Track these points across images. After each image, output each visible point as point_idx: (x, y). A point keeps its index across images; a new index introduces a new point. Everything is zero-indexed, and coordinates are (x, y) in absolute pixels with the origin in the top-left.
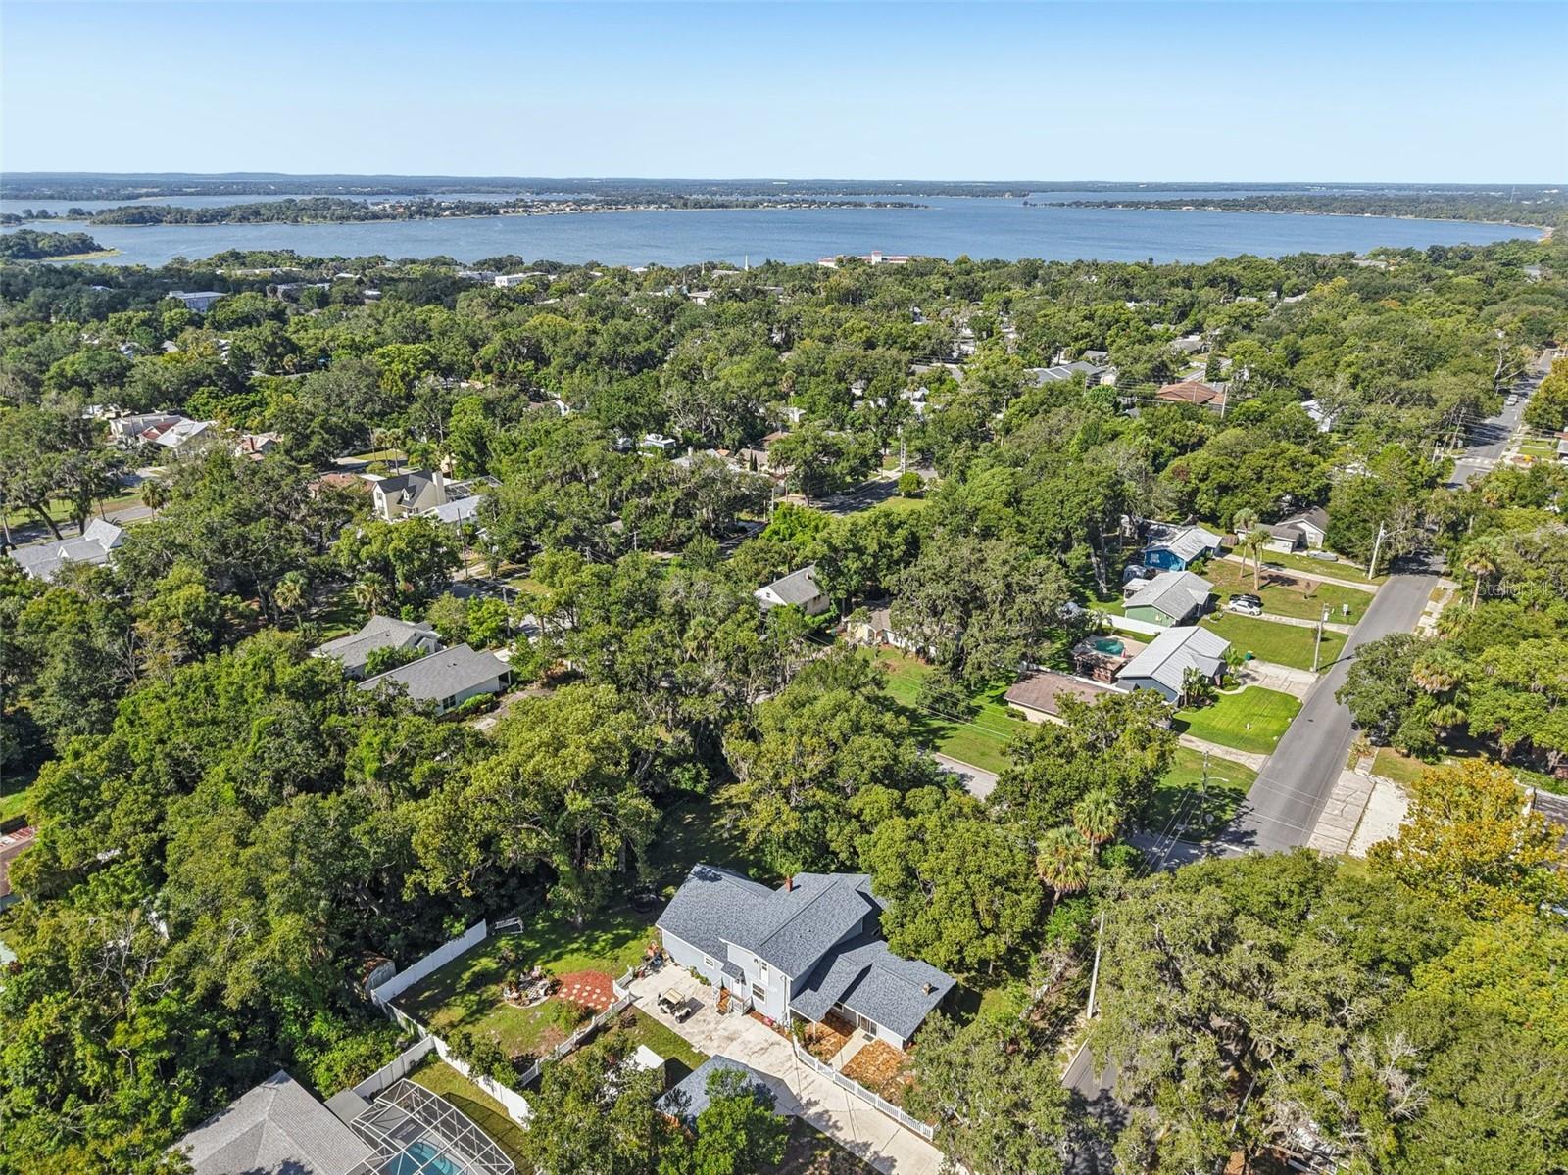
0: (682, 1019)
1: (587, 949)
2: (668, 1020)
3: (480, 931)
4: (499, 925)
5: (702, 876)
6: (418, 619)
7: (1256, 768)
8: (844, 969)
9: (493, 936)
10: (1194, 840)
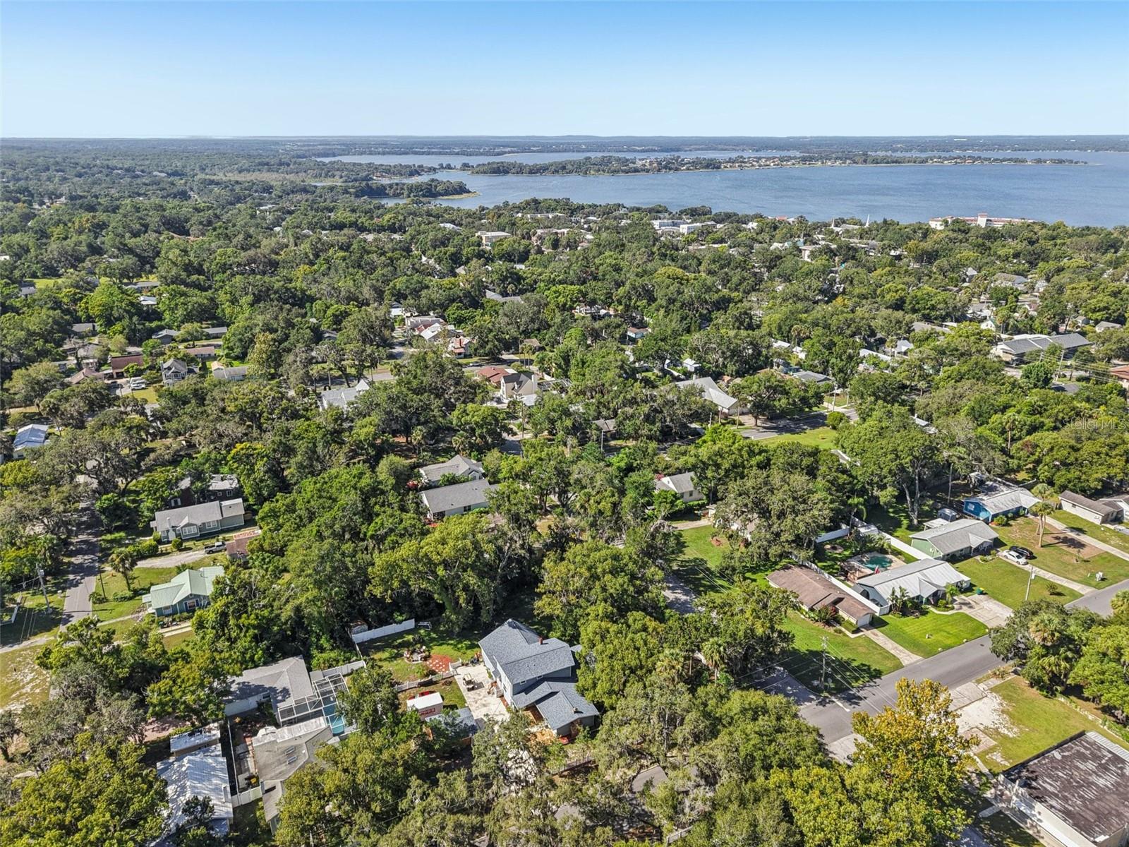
0: (469, 690)
1: (455, 646)
2: (463, 688)
3: (410, 624)
4: (421, 623)
5: (510, 625)
6: (478, 460)
7: (905, 662)
8: (544, 688)
9: (417, 628)
10: (817, 691)
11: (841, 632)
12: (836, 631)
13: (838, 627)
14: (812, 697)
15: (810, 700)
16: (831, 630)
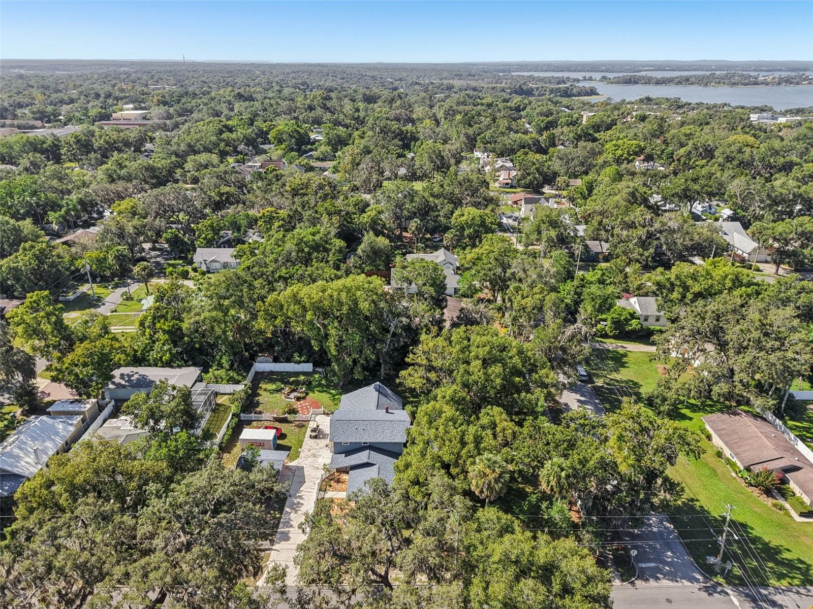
0: (312, 437)
2: (309, 433)
3: (308, 367)
4: (317, 369)
5: (376, 387)
8: (362, 457)
9: (314, 372)
10: (709, 571)
11: (781, 508)
12: (775, 505)
13: (781, 501)
14: (698, 576)
15: (692, 580)
16: (770, 502)
